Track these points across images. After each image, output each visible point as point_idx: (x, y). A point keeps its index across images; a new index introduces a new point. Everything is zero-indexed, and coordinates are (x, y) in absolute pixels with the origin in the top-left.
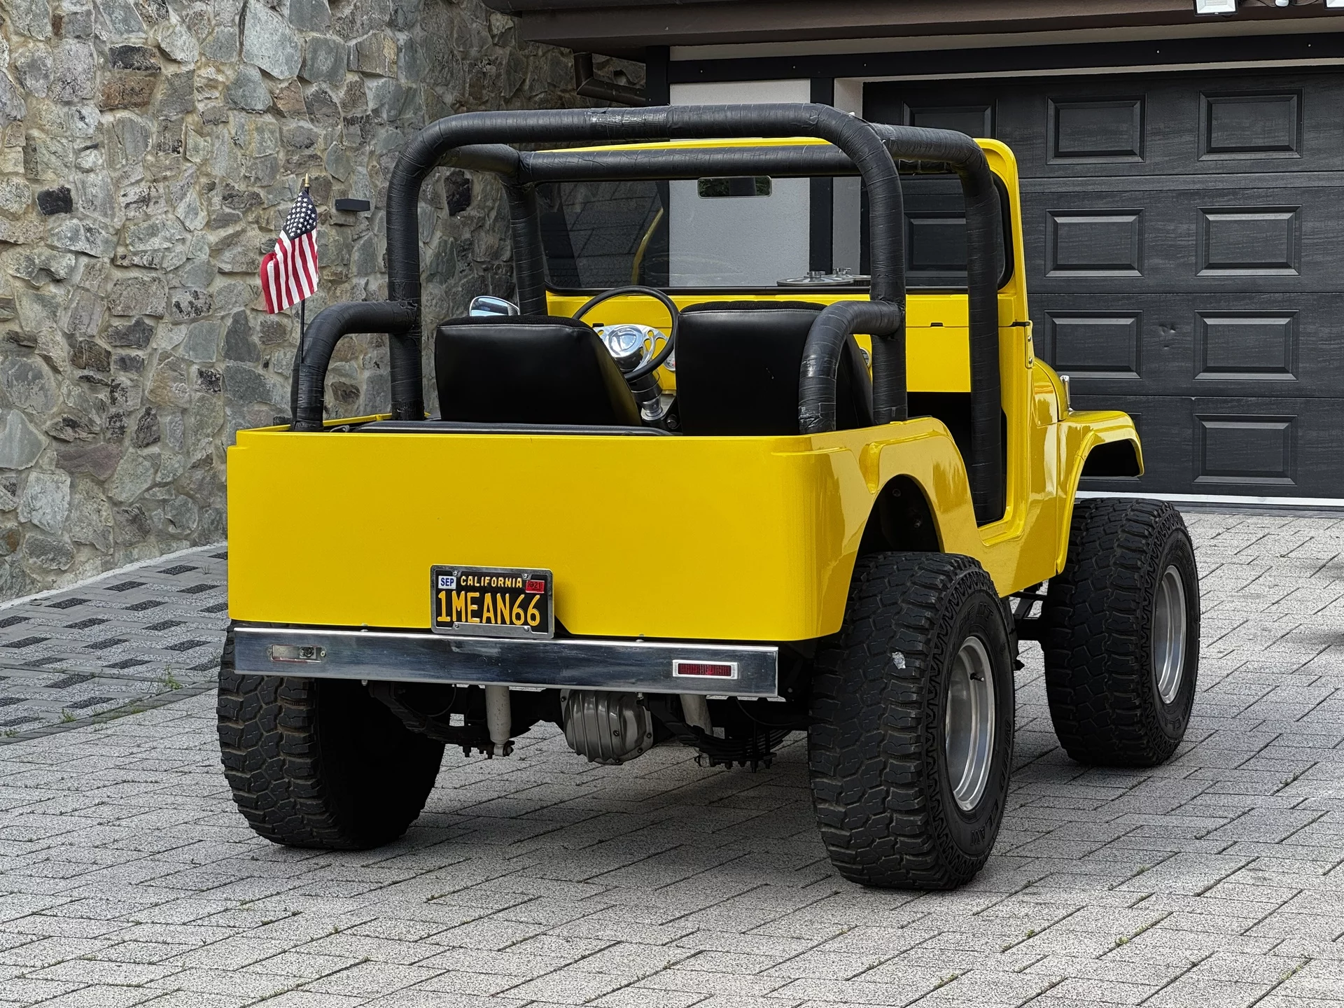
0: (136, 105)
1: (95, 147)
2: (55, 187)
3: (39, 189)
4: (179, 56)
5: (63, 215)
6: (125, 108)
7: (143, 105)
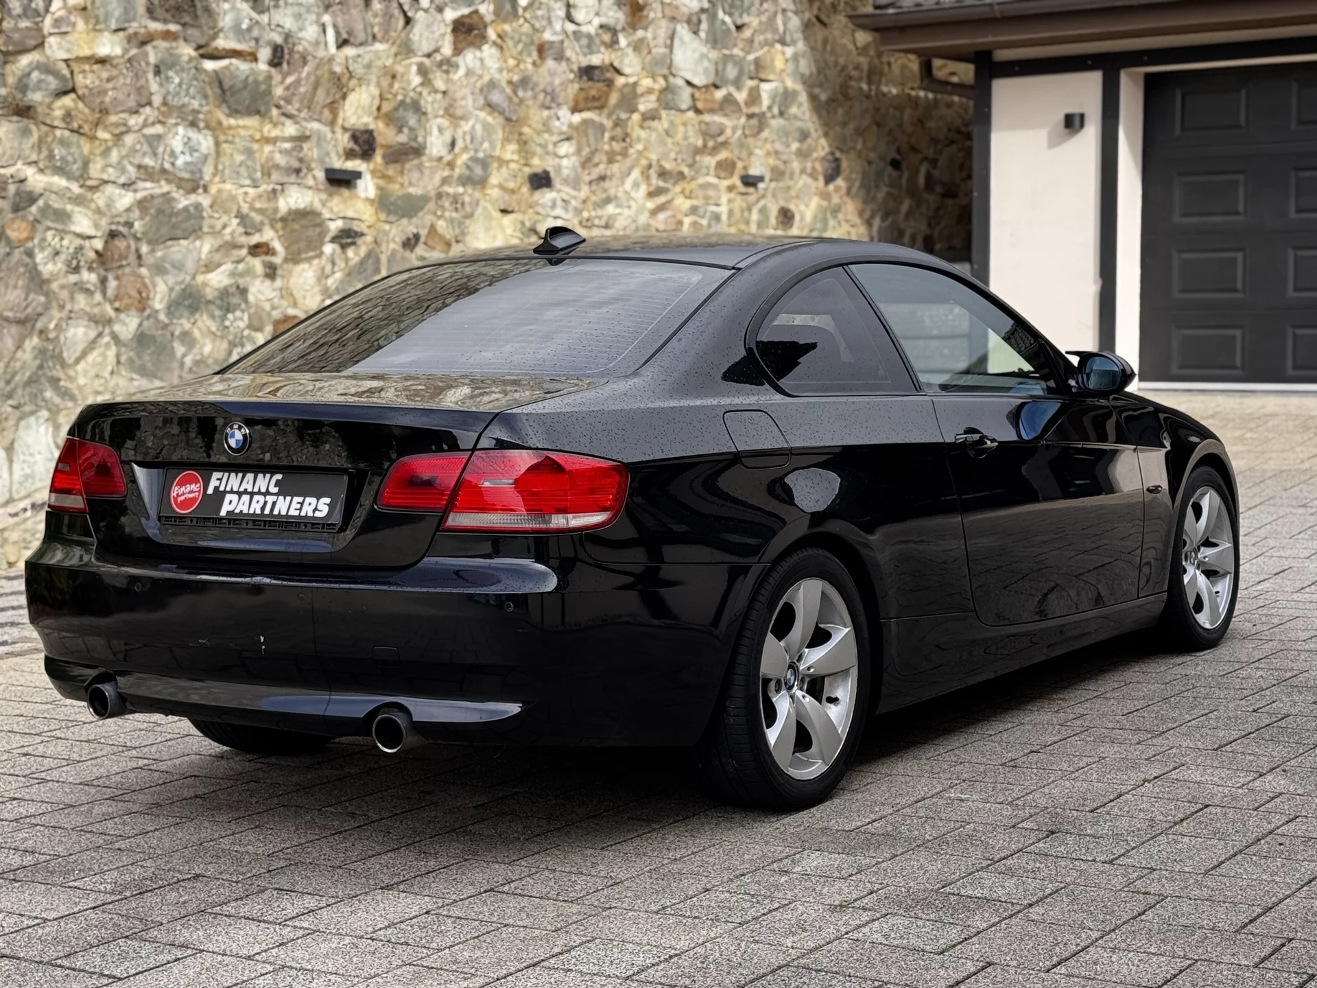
0: (597, 108)
1: (568, 139)
2: (539, 170)
3: (527, 170)
4: (627, 70)
5: (545, 190)
6: (589, 109)
7: (601, 108)
